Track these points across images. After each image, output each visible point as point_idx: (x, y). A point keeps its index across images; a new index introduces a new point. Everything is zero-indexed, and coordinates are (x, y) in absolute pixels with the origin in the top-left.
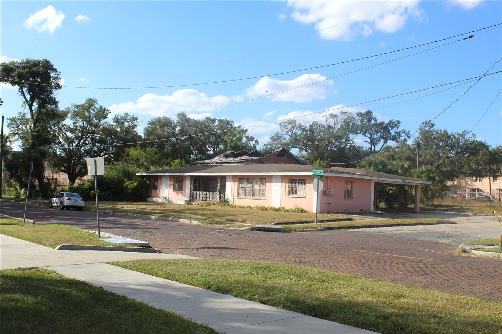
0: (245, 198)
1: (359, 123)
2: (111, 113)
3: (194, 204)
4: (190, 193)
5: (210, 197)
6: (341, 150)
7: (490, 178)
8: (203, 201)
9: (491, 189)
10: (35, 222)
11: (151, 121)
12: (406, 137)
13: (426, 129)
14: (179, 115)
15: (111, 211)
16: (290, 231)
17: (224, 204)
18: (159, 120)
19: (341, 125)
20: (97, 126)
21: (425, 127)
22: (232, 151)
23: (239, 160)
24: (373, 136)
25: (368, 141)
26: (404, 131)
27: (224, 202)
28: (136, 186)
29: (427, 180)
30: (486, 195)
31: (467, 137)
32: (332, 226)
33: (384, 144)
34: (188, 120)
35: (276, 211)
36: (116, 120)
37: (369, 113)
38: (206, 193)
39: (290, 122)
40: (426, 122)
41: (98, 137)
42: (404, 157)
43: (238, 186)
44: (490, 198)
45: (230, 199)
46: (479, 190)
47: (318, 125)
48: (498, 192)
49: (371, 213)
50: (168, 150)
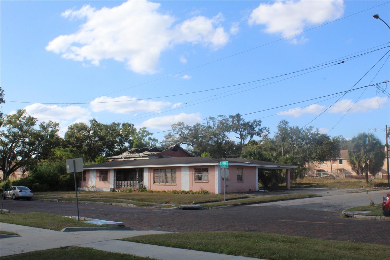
0: (159, 185)
1: (231, 123)
2: (38, 120)
3: (118, 191)
4: (114, 183)
5: (130, 185)
6: (219, 144)
7: (331, 162)
8: (125, 188)
9: (332, 169)
10: (11, 212)
11: (70, 127)
12: (267, 133)
13: (283, 127)
14: (91, 121)
15: (56, 199)
16: (208, 209)
17: (143, 190)
18: (76, 126)
19: (218, 125)
20: (26, 132)
21: (282, 125)
22: (136, 148)
23: (143, 155)
24: (242, 133)
25: (238, 137)
26: (265, 128)
27: (143, 189)
28: (69, 178)
29: (291, 165)
30: (331, 174)
31: (313, 131)
32: (237, 203)
33: (251, 139)
34: (99, 125)
35: (186, 194)
36: (42, 126)
37: (238, 115)
38: (127, 182)
39: (180, 124)
40: (282, 121)
41: (27, 140)
42: (269, 148)
43: (154, 175)
44: (334, 176)
45: (148, 185)
46: (323, 171)
47: (200, 126)
48: (337, 171)
49: (257, 192)
50: (85, 149)
